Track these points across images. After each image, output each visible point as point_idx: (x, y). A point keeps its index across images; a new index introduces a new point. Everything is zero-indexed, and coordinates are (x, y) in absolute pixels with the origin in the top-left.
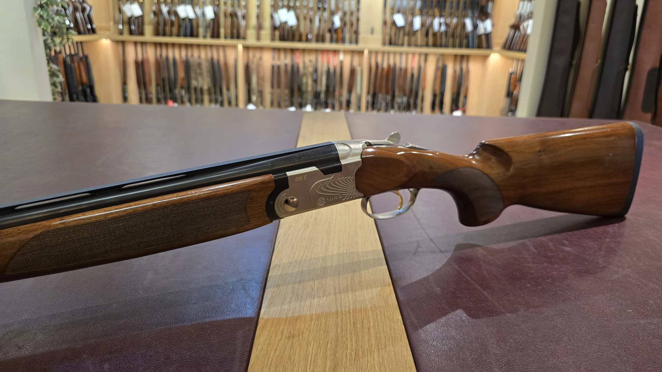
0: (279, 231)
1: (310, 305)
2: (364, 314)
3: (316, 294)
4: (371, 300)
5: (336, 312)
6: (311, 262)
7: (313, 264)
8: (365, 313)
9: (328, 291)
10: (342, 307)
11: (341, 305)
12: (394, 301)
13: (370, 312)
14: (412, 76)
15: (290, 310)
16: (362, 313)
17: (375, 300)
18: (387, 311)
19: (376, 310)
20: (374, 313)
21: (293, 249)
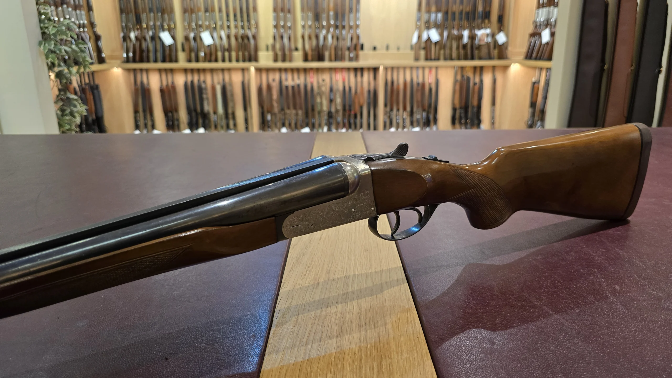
14: (430, 90)
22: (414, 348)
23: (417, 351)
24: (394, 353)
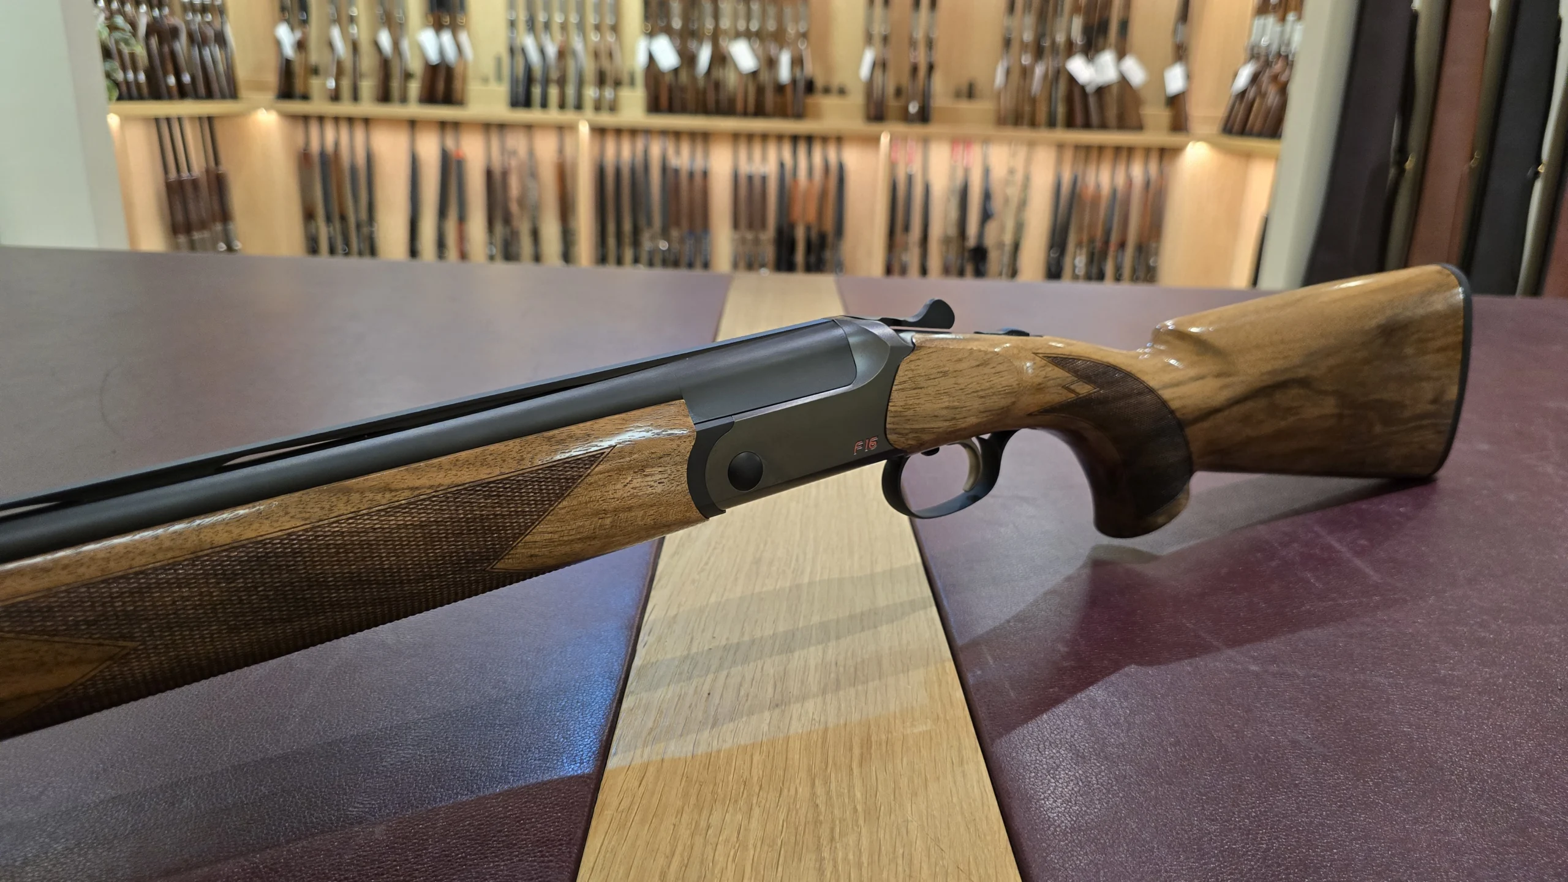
0: (653, 593)
1: (736, 840)
2: (905, 871)
3: (755, 802)
4: (925, 824)
5: (817, 865)
6: (742, 693)
7: (747, 700)
8: (908, 872)
9: (793, 791)
10: (836, 848)
11: (832, 839)
12: (996, 828)
13: (925, 866)
15: (673, 855)
16: (900, 869)
17: (938, 823)
18: (976, 858)
19: (943, 858)
20: (937, 870)
21: (689, 649)
22: (941, 716)
23: (946, 720)
24: (897, 721)
